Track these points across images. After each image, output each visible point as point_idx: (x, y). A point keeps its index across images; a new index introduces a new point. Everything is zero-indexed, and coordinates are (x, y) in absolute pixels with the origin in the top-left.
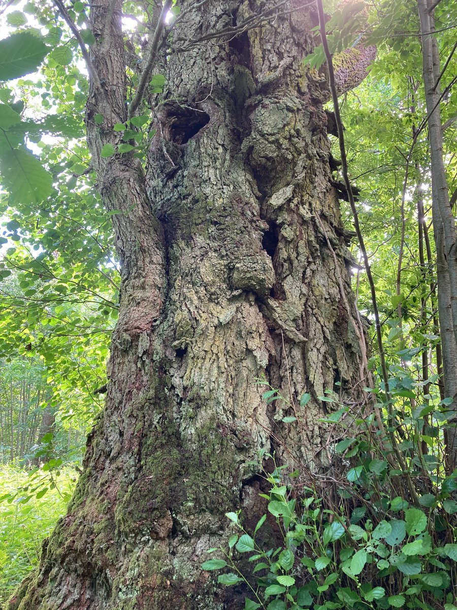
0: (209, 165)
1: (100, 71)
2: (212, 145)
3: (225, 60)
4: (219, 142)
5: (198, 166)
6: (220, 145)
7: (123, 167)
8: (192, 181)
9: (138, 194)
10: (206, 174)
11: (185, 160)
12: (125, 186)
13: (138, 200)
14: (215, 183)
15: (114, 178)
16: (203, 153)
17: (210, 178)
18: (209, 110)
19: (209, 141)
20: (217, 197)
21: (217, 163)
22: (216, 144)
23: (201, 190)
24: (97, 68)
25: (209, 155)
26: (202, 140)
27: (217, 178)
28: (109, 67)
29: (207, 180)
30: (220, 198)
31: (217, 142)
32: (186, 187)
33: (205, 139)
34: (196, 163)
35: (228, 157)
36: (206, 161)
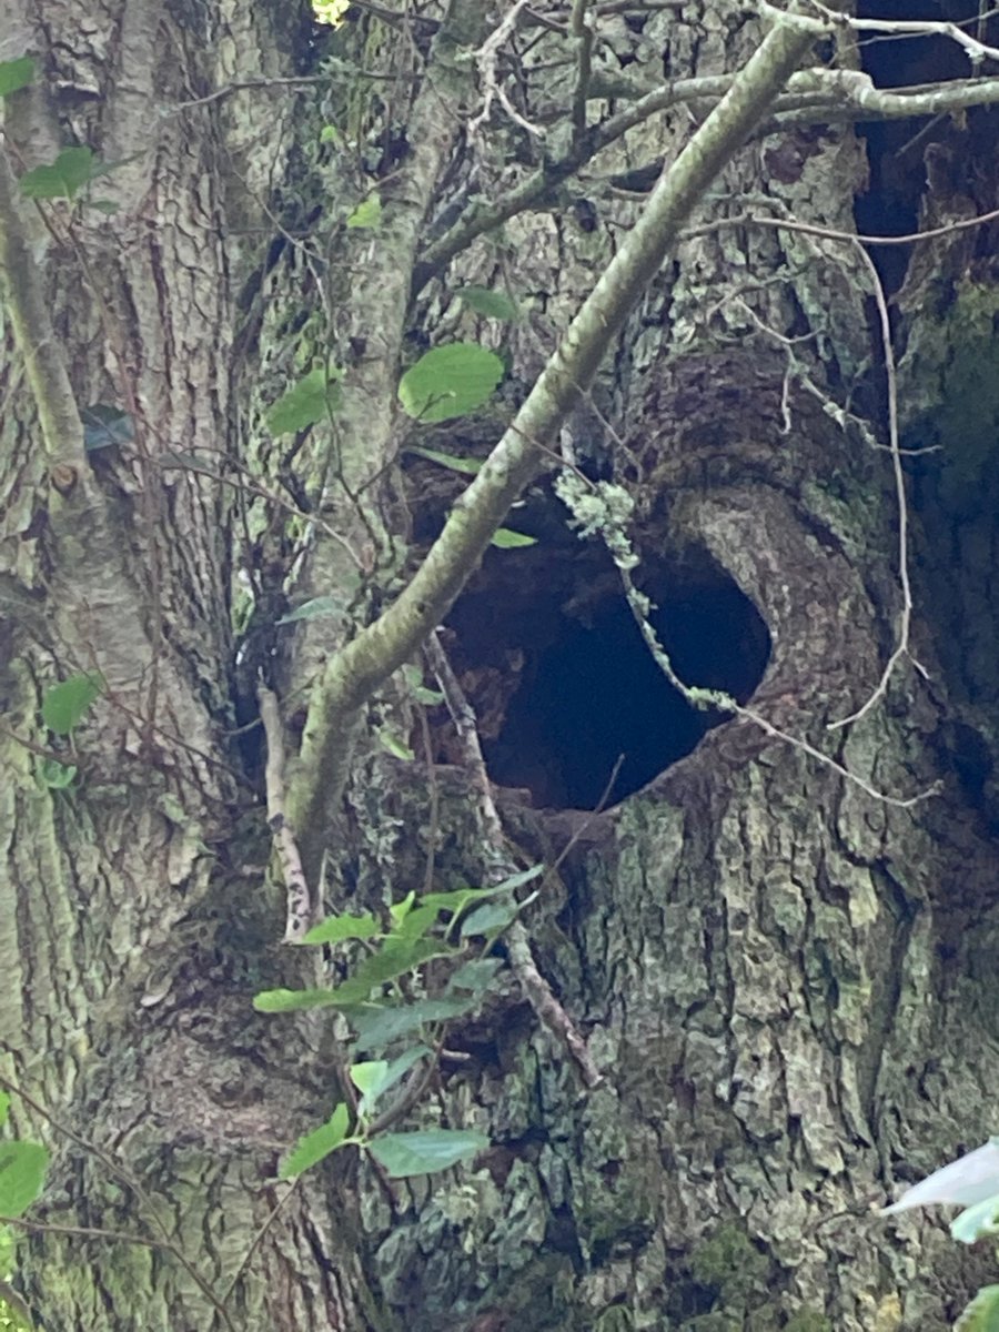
0: (786, 1016)
1: (83, 349)
2: (803, 862)
3: (832, 138)
4: (855, 843)
5: (696, 1006)
6: (858, 862)
7: (226, 1070)
8: (655, 1124)
9: (325, 1265)
10: (764, 1081)
11: (593, 941)
12: (243, 1211)
13: (320, 1312)
14: (836, 1166)
15: (166, 1151)
16: (742, 919)
17: (794, 1122)
18: (765, 575)
19: (785, 831)
20: (857, 1279)
21: (846, 1010)
22: (836, 862)
23: (726, 1199)
24: (63, 326)
25: (782, 937)
26: (730, 826)
27: (844, 1120)
28: (146, 316)
29: (771, 1138)
30: (878, 1292)
31: (840, 844)
32: (611, 1169)
33: (754, 814)
34: (685, 983)
35: (920, 967)
36: (763, 983)
